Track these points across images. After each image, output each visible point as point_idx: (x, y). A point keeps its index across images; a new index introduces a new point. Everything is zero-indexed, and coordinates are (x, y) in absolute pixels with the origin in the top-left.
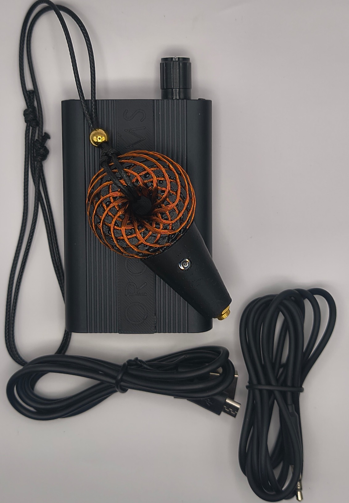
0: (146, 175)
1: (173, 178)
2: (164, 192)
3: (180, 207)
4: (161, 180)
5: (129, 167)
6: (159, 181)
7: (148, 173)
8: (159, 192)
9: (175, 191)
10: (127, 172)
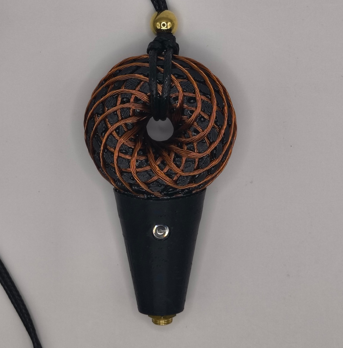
0: (191, 98)
1: (218, 124)
2: (197, 132)
3: (203, 164)
4: (203, 117)
5: (179, 77)
6: (200, 116)
7: (195, 99)
8: (192, 129)
9: (210, 141)
10: (172, 81)
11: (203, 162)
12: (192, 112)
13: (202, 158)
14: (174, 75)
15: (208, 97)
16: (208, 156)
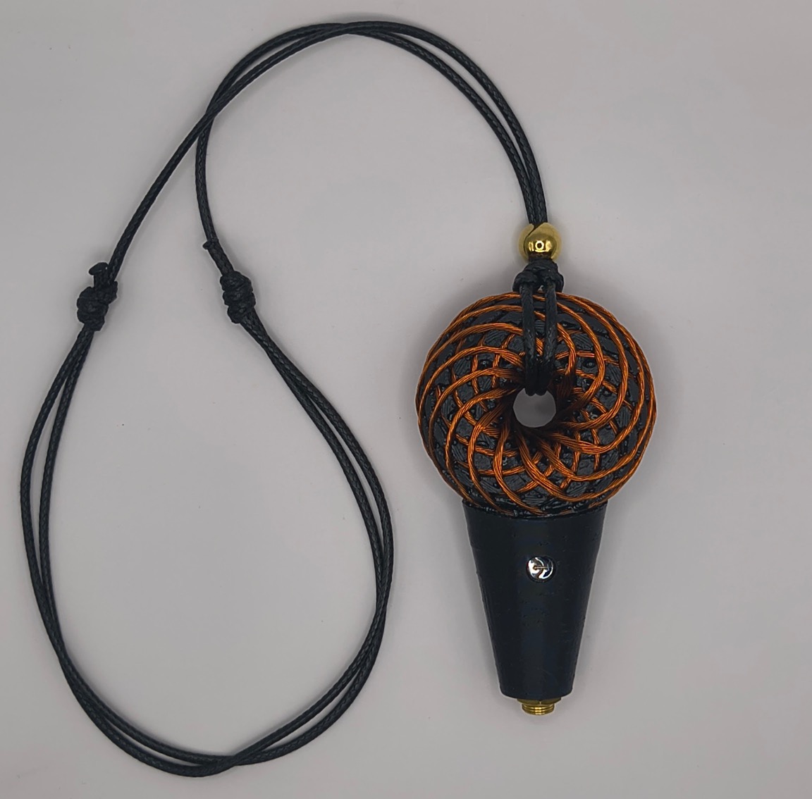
4: (608, 390)
9: (617, 426)
11: (608, 459)
12: (590, 381)
13: (605, 453)
14: (561, 324)
15: (614, 358)
16: (615, 450)
